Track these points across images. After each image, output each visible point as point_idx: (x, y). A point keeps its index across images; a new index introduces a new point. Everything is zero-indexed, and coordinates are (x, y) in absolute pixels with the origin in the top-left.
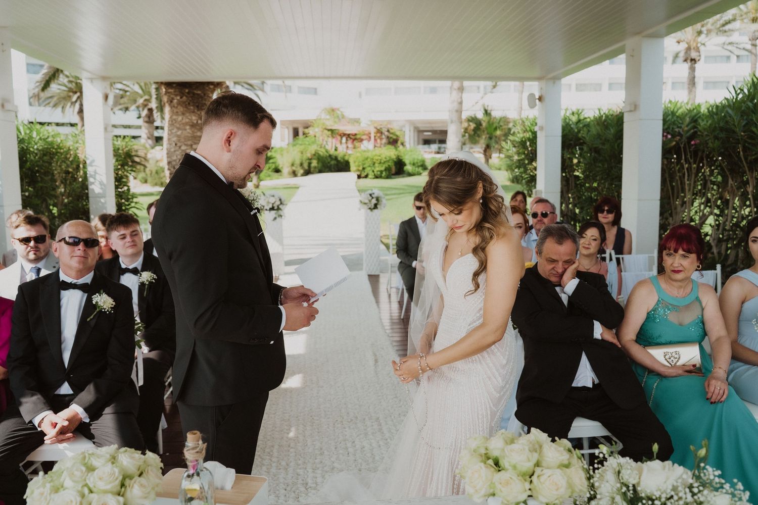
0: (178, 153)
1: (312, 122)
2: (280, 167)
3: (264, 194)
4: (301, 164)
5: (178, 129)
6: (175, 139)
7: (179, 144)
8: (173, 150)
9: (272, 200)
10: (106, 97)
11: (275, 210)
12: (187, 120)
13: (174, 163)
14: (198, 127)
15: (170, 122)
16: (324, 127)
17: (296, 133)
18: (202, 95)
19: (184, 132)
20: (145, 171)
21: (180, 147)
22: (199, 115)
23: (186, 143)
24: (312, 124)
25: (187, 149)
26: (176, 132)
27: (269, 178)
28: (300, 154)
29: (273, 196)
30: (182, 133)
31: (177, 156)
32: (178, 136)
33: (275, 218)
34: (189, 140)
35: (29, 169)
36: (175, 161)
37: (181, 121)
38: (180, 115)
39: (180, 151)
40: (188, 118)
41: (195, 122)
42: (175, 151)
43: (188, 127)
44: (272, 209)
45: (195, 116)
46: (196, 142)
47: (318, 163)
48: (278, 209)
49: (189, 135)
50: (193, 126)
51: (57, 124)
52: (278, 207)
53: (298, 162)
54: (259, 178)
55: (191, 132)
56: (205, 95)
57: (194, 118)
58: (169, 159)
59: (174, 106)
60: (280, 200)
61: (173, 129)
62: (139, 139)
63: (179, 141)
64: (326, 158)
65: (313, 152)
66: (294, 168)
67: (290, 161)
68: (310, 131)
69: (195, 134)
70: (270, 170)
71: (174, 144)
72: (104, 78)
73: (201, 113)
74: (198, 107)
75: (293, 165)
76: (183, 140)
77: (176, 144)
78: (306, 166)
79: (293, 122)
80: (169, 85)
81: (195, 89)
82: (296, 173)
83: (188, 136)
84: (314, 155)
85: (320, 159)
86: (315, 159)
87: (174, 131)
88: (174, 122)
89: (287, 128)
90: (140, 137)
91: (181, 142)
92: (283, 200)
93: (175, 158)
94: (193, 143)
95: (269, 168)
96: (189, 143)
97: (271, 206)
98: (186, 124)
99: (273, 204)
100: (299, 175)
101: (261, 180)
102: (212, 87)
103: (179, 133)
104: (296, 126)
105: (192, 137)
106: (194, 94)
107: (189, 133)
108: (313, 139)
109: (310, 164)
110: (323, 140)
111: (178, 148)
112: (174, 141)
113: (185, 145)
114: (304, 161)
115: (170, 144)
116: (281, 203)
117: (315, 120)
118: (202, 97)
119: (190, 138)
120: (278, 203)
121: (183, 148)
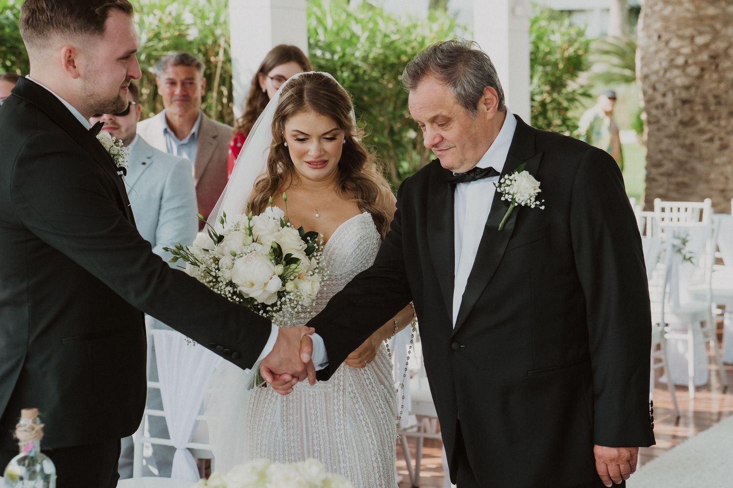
0: (662, 55)
6: (658, 25)
7: (665, 37)
8: (653, 49)
13: (654, 78)
19: (678, 9)
21: (667, 42)
23: (680, 33)
25: (682, 47)
26: (661, 10)
30: (673, 11)
31: (660, 63)
32: (666, 19)
34: (687, 26)
36: (656, 72)
39: (667, 52)
42: (657, 52)
46: (702, 29)
49: (689, 15)
55: (693, 8)
58: (646, 70)
63: (666, 29)
69: (702, 12)
71: (655, 38)
76: (674, 27)
77: (659, 37)
83: (685, 18)
87: (657, 8)
91: (670, 32)
93: (655, 66)
94: (695, 33)
96: (688, 32)
103: (668, 11)
105: (694, 19)
107: (688, 10)
111: (662, 45)
112: (656, 31)
113: (678, 36)
115: (649, 37)
119: (691, 22)
121: (674, 44)
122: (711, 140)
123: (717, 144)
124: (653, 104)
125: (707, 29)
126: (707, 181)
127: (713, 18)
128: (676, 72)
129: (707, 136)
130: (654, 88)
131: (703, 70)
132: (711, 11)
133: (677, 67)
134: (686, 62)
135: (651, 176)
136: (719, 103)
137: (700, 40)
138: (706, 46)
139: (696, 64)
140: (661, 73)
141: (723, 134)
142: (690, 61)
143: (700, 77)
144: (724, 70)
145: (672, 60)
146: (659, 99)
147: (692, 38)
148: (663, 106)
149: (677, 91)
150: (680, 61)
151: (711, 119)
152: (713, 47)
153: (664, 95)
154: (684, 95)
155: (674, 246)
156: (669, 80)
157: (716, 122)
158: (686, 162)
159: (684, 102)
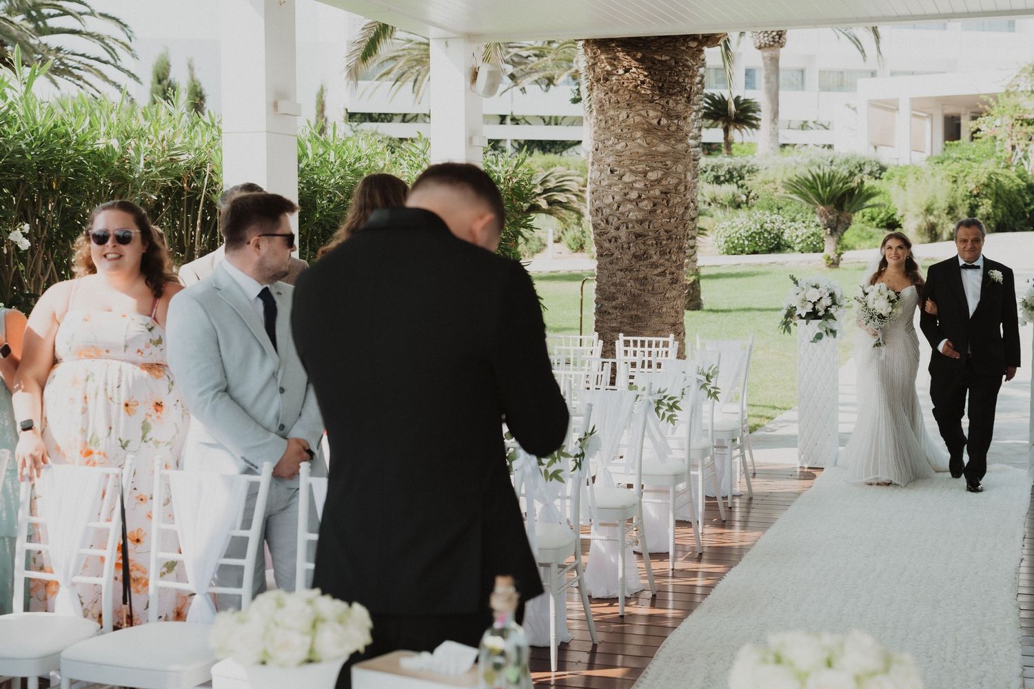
0: (616, 189)
1: (987, 103)
2: (897, 217)
3: (796, 283)
4: (951, 210)
5: (619, 138)
6: (610, 160)
7: (619, 171)
8: (604, 183)
9: (813, 295)
10: (475, 75)
11: (820, 318)
12: (638, 119)
13: (607, 211)
14: (659, 133)
15: (603, 124)
16: (1016, 115)
17: (952, 129)
18: (673, 64)
19: (631, 144)
20: (579, 224)
21: (621, 178)
22: (663, 107)
23: (633, 168)
24: (987, 107)
25: (635, 181)
26: (612, 145)
27: (869, 243)
28: (949, 185)
29: (816, 287)
30: (626, 146)
31: (614, 197)
32: (619, 154)
33: (819, 337)
34: (640, 161)
35: (319, 223)
36: (609, 206)
37: (623, 121)
38: (622, 108)
39: (620, 186)
40: (640, 115)
41: (655, 122)
42: (610, 186)
43: (639, 134)
44: (813, 315)
45: (655, 110)
46: (654, 165)
47: (994, 207)
48: (828, 316)
49: (641, 151)
50: (649, 130)
51: (405, 118)
52: (826, 310)
53: (942, 204)
54: (839, 242)
55: (645, 144)
56: (676, 63)
57: (652, 113)
59: (611, 90)
60: (832, 295)
61: (608, 140)
62: (577, 148)
63: (619, 163)
64: (1019, 191)
65: (984, 180)
66: (932, 219)
67: (924, 201)
68: (983, 123)
69: (654, 149)
70: (874, 223)
72: (470, 37)
73: (667, 102)
74: (660, 89)
75: (929, 211)
76: (628, 162)
77: (612, 172)
78: (963, 214)
79: (944, 101)
80: (603, 44)
81: (656, 52)
82: (938, 229)
83: (638, 154)
84: (987, 186)
85: (1000, 195)
86: (986, 196)
87: (608, 143)
88: (610, 122)
89: (931, 116)
90: (579, 142)
91: (623, 167)
92: (838, 295)
93: (609, 200)
94: (647, 168)
95: (873, 219)
96: (641, 167)
97: (809, 308)
98: (636, 126)
99: (815, 304)
100: (945, 235)
101: (845, 248)
102: (693, 44)
103: (620, 146)
104: (951, 111)
105: (646, 155)
106: (653, 61)
107: (640, 146)
108: (988, 146)
109: (973, 208)
110: (1013, 148)
111: (615, 179)
112: (609, 165)
113: (631, 171)
114: (959, 202)
116: (834, 303)
117: (995, 97)
118: (671, 68)
119: (643, 158)
120: (827, 301)
121: (627, 179)
122: (663, 274)
123: (668, 276)
124: (605, 237)
125: (660, 165)
126: (660, 315)
127: (664, 154)
128: (629, 206)
129: (659, 270)
130: (607, 222)
131: (654, 205)
132: (662, 148)
133: (630, 201)
134: (640, 196)
135: (603, 308)
136: (670, 238)
137: (653, 176)
138: (659, 181)
139: (648, 198)
140: (615, 206)
141: (673, 269)
142: (643, 196)
143: (652, 212)
144: (674, 206)
145: (625, 195)
146: (613, 233)
147: (645, 173)
148: (616, 239)
149: (630, 225)
150: (634, 195)
151: (663, 253)
152: (664, 182)
153: (618, 229)
154: (638, 229)
155: (699, 381)
156: (623, 214)
157: (667, 257)
158: (639, 295)
159: (638, 236)
